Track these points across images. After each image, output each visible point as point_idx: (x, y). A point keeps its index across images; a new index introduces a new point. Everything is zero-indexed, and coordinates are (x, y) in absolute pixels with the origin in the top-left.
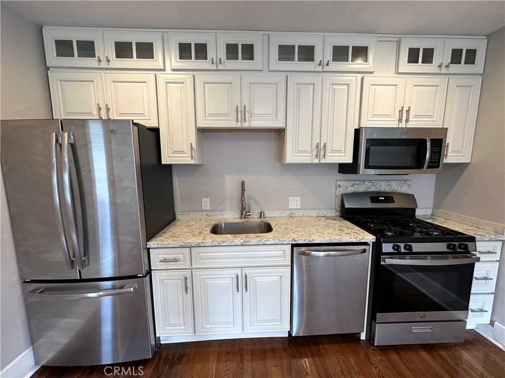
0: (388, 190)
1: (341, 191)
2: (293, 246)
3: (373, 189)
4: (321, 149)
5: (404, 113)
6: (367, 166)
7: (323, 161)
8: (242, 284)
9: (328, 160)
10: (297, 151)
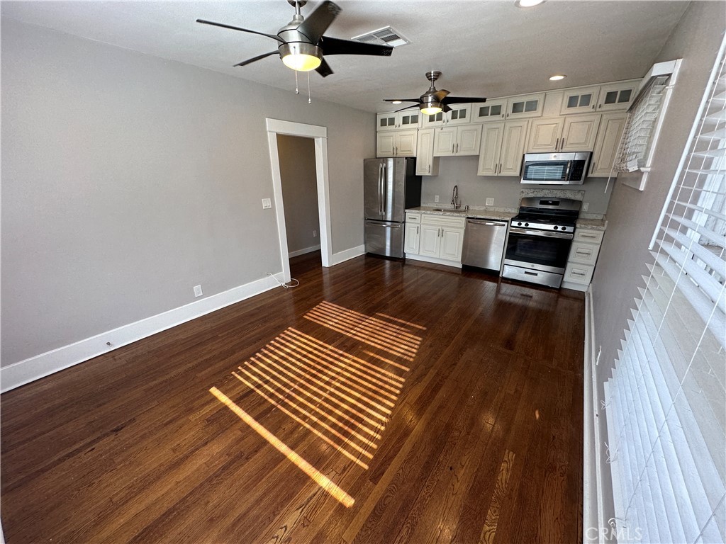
1: (524, 195)
2: (468, 218)
7: (499, 175)
8: (441, 233)
9: (503, 174)
10: (485, 169)
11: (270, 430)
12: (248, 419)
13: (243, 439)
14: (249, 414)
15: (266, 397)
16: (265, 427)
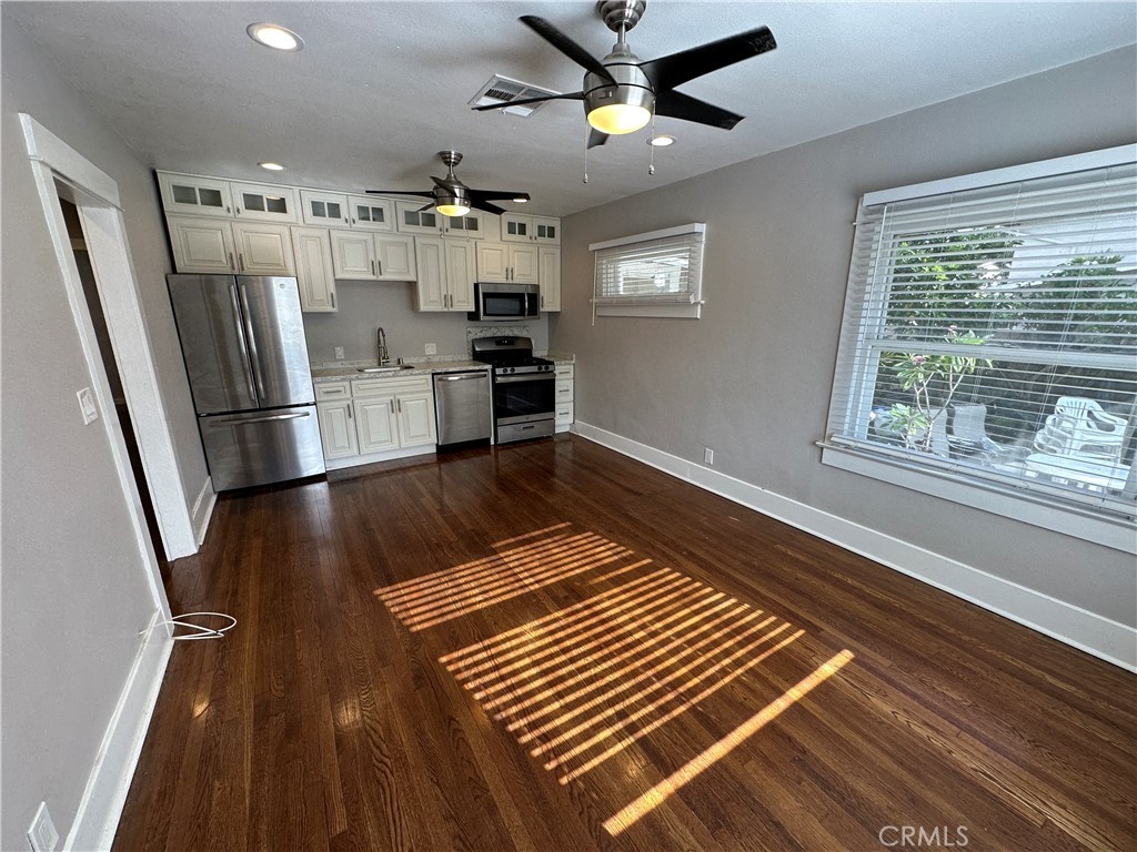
0: (511, 335)
1: (472, 336)
2: (433, 374)
3: (499, 334)
4: (448, 299)
5: (509, 272)
6: (485, 314)
7: (451, 310)
8: (395, 406)
9: (455, 309)
10: (428, 301)
11: (746, 718)
12: (718, 750)
13: (765, 759)
14: (706, 748)
15: (666, 718)
16: (741, 724)
